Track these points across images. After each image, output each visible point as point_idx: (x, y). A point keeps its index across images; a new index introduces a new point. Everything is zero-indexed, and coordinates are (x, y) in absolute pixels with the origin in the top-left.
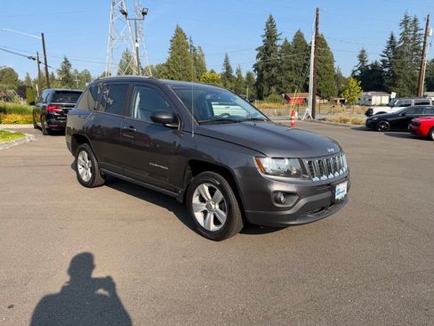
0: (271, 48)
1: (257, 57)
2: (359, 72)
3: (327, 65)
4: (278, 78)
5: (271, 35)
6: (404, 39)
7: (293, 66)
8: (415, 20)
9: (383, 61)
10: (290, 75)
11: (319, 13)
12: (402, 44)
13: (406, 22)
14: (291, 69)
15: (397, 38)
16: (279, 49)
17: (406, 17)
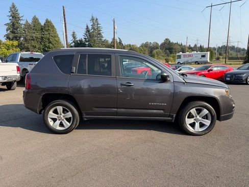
0: (17, 25)
1: (7, 30)
2: (74, 43)
3: (56, 39)
4: (26, 45)
5: (15, 16)
6: (93, 28)
7: (34, 38)
8: (97, 19)
9: (85, 38)
10: (33, 43)
11: (65, 9)
12: (92, 30)
13: (93, 19)
14: (34, 40)
15: (90, 27)
16: (23, 26)
17: (93, 17)
